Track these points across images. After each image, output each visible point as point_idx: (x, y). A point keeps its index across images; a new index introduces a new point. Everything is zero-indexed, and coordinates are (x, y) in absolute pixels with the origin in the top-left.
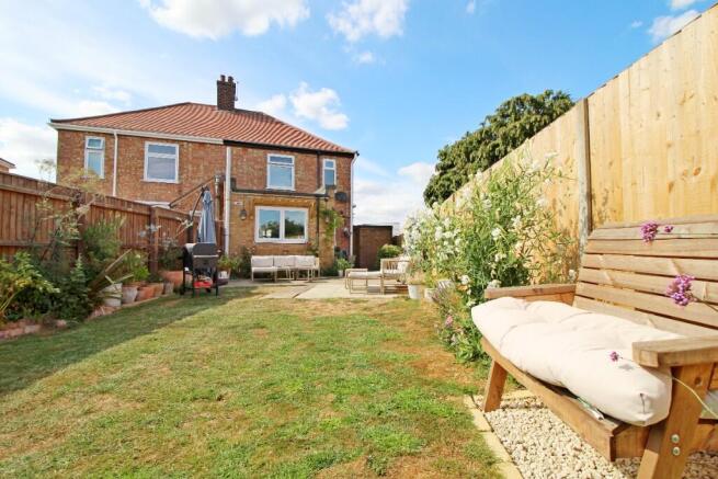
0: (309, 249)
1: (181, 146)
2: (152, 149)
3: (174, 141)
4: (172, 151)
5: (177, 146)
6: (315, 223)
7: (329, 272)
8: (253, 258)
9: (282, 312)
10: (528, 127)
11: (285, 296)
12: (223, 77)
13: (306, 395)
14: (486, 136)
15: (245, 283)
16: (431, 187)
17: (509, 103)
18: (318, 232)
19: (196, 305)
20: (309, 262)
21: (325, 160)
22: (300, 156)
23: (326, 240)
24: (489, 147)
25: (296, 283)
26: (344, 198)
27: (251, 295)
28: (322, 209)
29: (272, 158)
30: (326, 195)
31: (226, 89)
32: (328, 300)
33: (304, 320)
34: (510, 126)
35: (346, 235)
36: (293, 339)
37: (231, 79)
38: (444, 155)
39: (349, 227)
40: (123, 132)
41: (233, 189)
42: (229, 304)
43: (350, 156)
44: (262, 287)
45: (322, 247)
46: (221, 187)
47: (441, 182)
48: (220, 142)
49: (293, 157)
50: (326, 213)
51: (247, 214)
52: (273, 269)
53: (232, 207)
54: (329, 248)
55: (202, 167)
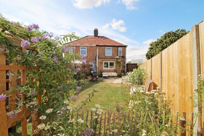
0: (115, 71)
1: (87, 47)
2: (81, 48)
3: (86, 46)
4: (85, 48)
5: (86, 47)
6: (116, 65)
7: (119, 76)
8: (103, 73)
9: (109, 85)
10: (171, 40)
11: (109, 82)
12: (95, 29)
13: (112, 97)
14: (161, 41)
15: (101, 79)
16: (147, 54)
17: (167, 33)
18: (117, 67)
19: (94, 83)
20: (115, 74)
21: (119, 48)
22: (113, 48)
23: (119, 69)
24: (162, 44)
25: (112, 79)
26: (124, 57)
27: (103, 82)
28: (118, 61)
29: (107, 49)
30: (119, 58)
31: (96, 32)
32: (118, 84)
33: (112, 87)
34: (167, 39)
35: (124, 67)
36: (110, 90)
37: (97, 29)
38: (151, 45)
39: (125, 64)
40: (76, 45)
41: (99, 58)
42: (99, 83)
43: (126, 46)
44: (105, 80)
45: (118, 70)
46: (96, 57)
47: (150, 53)
48: (95, 45)
49: (111, 48)
50: (119, 62)
51: (101, 63)
52: (107, 76)
53: (98, 62)
54: (120, 70)
55: (91, 52)
